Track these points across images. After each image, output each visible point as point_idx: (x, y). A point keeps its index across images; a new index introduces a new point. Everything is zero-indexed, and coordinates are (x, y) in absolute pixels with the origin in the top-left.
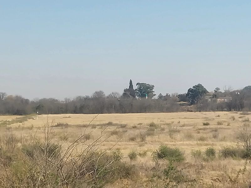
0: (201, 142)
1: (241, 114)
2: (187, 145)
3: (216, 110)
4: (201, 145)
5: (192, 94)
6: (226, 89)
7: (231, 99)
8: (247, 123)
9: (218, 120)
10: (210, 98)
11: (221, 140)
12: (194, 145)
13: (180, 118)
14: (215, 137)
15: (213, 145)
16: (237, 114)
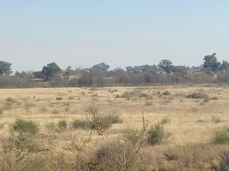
0: (54, 115)
1: (90, 90)
2: (42, 118)
3: (68, 86)
4: (55, 118)
5: (47, 72)
6: (77, 67)
7: (82, 76)
8: (95, 97)
9: (70, 95)
10: (63, 75)
11: (72, 113)
12: (48, 118)
13: (35, 93)
14: (67, 110)
15: (65, 117)
16: (87, 90)
